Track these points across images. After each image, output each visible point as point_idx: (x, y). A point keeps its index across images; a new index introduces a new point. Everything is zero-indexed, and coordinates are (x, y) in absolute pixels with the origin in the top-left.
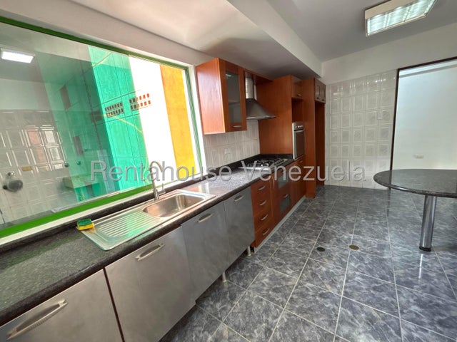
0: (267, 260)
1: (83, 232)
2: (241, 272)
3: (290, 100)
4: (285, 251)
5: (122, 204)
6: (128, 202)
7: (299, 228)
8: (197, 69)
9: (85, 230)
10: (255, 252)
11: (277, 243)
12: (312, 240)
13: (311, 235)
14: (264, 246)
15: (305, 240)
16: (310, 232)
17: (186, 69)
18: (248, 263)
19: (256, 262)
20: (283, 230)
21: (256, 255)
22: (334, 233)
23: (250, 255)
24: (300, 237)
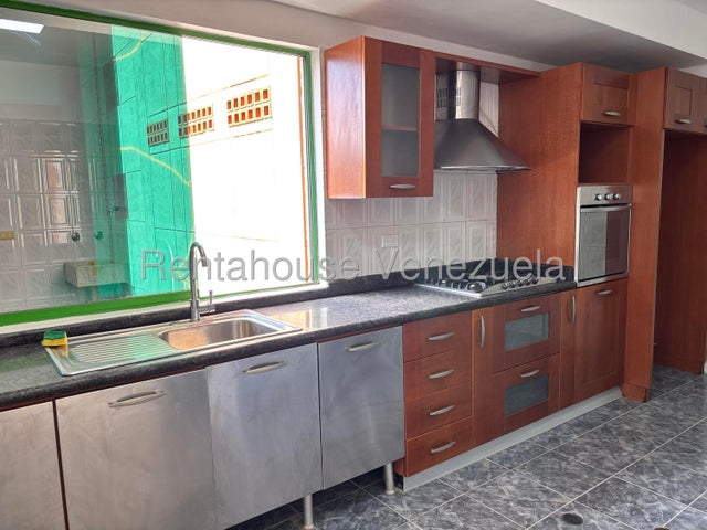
0: (425, 510)
1: (48, 350)
2: (352, 520)
3: (577, 127)
4: (480, 502)
5: (127, 318)
6: (140, 316)
7: (548, 464)
8: (328, 55)
9: (51, 347)
10: (406, 490)
11: (471, 484)
12: (564, 496)
13: (569, 483)
14: (435, 484)
15: (546, 492)
16: (573, 476)
17: (306, 56)
18: (376, 506)
19: (398, 509)
20: (504, 458)
21: (407, 495)
22: (635, 493)
23: (391, 492)
24: (537, 482)
